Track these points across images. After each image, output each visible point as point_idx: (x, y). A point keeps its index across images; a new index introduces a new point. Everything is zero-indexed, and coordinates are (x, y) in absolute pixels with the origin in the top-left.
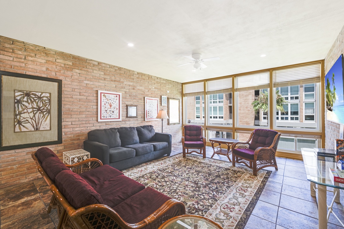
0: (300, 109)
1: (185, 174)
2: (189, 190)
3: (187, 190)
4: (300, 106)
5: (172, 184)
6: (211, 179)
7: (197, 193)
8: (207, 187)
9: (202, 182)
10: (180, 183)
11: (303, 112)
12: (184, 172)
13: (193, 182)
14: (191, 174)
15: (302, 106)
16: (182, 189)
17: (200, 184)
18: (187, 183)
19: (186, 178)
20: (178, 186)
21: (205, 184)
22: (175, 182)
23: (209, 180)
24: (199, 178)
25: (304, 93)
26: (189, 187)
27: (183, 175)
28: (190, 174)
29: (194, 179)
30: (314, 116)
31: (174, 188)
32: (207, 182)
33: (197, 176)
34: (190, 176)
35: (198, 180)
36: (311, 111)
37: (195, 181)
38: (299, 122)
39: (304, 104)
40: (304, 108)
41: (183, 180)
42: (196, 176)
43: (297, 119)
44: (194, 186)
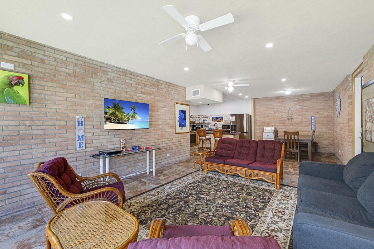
1: (213, 210)
2: (205, 192)
3: (207, 191)
5: (223, 196)
6: (181, 203)
7: (199, 190)
8: (189, 194)
9: (192, 199)
10: (215, 198)
12: (215, 214)
13: (201, 199)
14: (204, 210)
16: (212, 193)
17: (195, 197)
18: (208, 198)
19: (210, 204)
20: (216, 195)
21: (190, 197)
22: (220, 198)
23: (184, 202)
24: (195, 204)
26: (206, 194)
27: (215, 208)
28: (206, 210)
29: (201, 202)
31: (219, 193)
32: (187, 199)
33: (197, 208)
34: (206, 206)
35: (196, 201)
37: (200, 199)
41: (213, 201)
42: (199, 207)
44: (201, 195)
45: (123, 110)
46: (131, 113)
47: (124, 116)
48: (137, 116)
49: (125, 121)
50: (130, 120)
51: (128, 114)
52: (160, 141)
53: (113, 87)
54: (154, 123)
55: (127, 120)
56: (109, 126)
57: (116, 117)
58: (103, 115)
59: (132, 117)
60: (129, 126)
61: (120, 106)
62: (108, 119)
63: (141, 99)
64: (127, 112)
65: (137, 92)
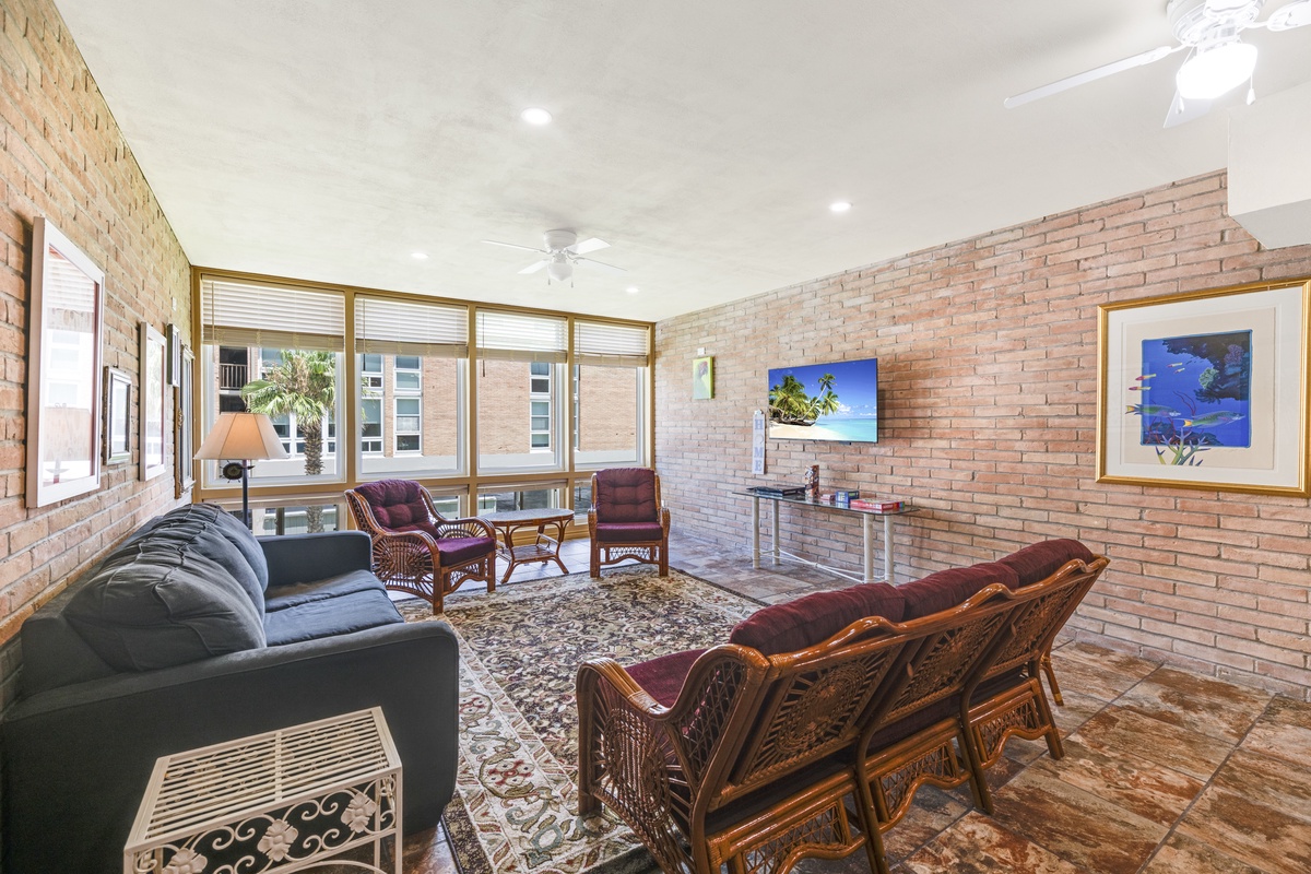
0: (385, 417)
4: (384, 406)
11: (395, 426)
15: (390, 408)
25: (395, 370)
30: (418, 437)
36: (411, 422)
38: (382, 457)
39: (395, 402)
40: (395, 414)
43: (376, 446)
45: (803, 391)
46: (822, 396)
47: (804, 406)
48: (837, 403)
49: (807, 417)
50: (820, 416)
51: (815, 399)
52: (977, 497)
53: (812, 334)
54: (946, 422)
55: (811, 414)
56: (779, 430)
57: (790, 409)
58: (766, 407)
59: (824, 407)
60: (815, 432)
61: (797, 381)
62: (776, 415)
63: (890, 345)
64: (813, 392)
65: (878, 322)
